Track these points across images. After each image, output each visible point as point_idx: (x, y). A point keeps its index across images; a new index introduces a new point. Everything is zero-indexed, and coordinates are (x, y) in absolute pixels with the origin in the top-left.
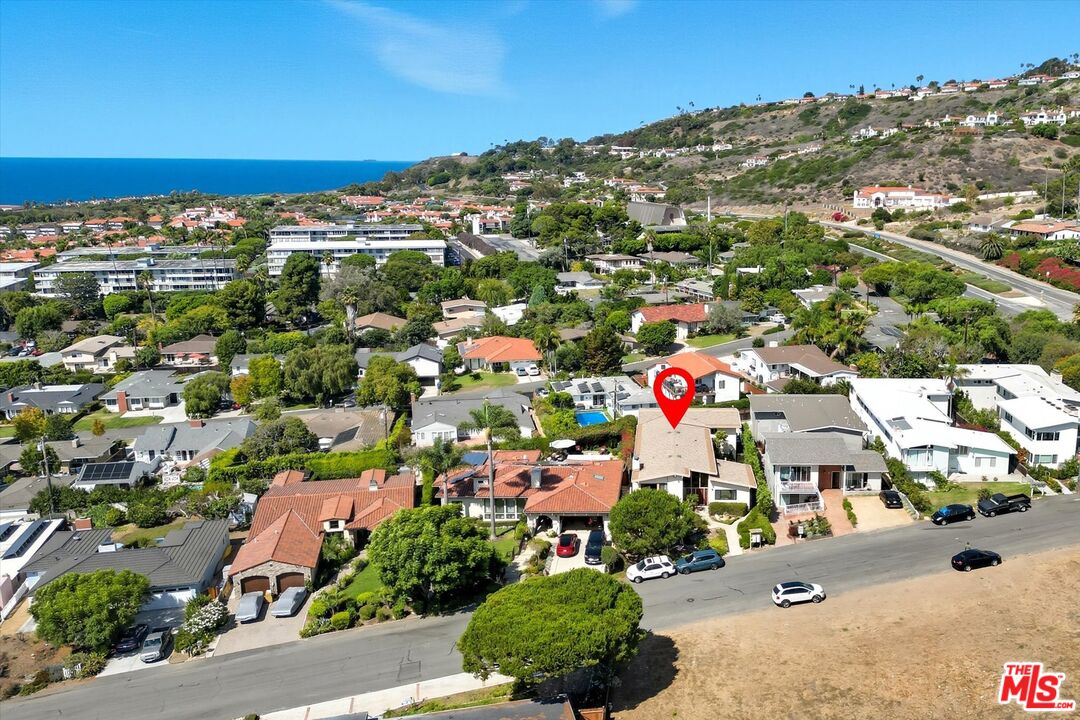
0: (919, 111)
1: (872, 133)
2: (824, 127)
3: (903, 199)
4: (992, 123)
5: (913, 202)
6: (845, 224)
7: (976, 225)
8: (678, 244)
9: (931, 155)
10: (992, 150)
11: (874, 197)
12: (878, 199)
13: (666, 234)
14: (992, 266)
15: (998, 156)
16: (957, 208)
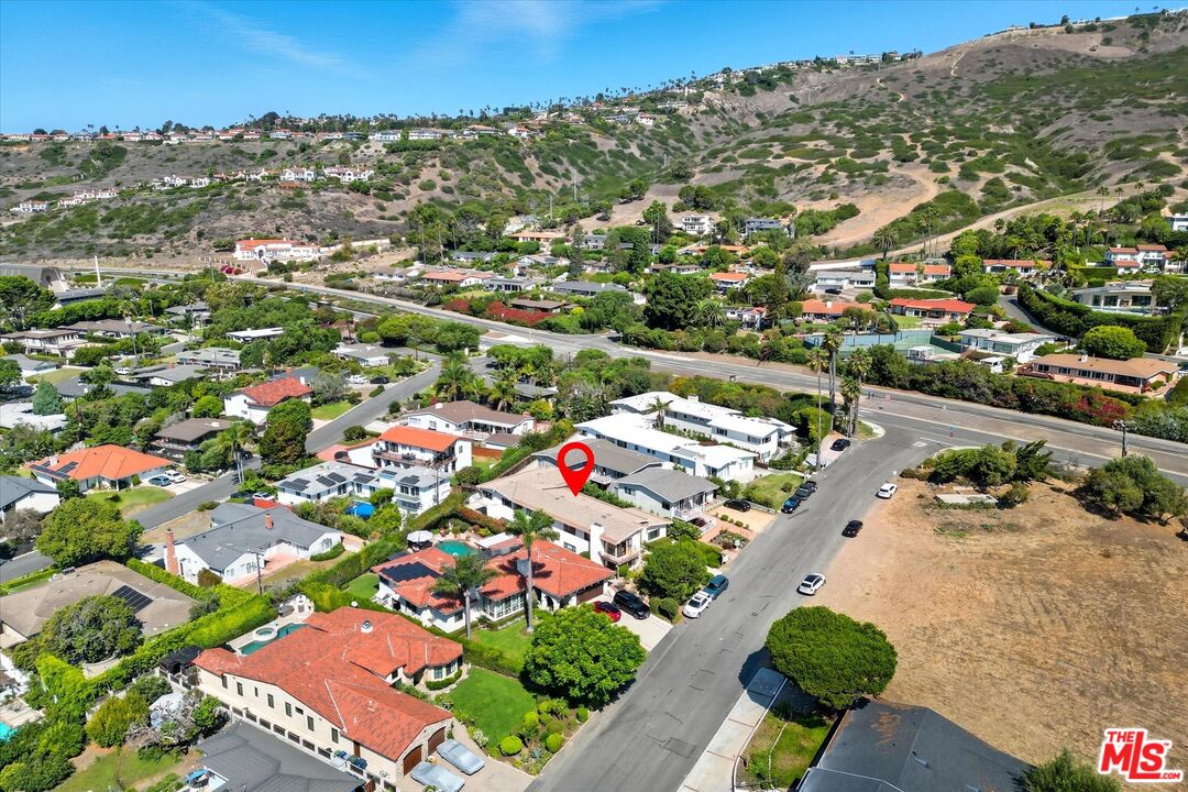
0: (185, 156)
1: (179, 182)
2: (79, 168)
3: (282, 250)
4: (310, 179)
5: (292, 253)
6: (241, 277)
7: (381, 274)
8: (106, 311)
9: (273, 207)
10: (325, 204)
11: (257, 249)
12: (261, 251)
13: (88, 301)
14: (437, 310)
15: (331, 208)
16: (338, 258)
